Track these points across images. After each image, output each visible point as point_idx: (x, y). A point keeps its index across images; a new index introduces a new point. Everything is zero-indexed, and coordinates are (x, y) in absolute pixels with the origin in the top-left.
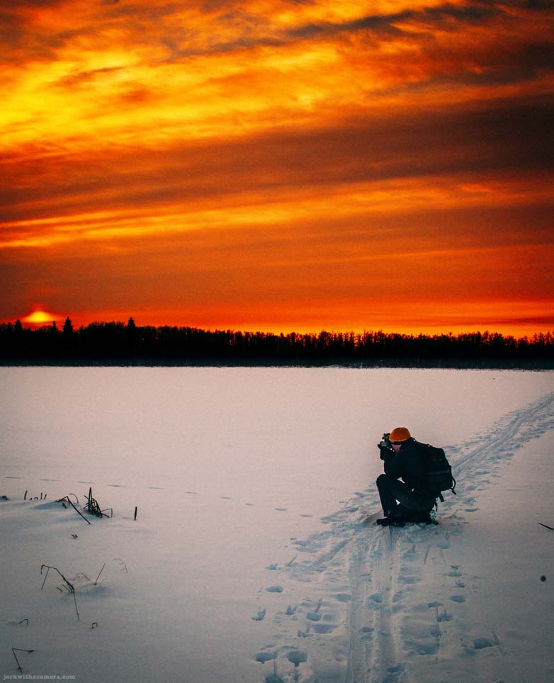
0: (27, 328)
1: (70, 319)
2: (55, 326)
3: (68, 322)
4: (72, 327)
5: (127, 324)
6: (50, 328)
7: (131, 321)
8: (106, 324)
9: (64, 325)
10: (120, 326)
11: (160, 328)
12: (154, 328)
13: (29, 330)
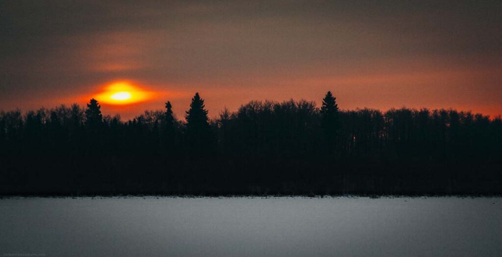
0: (112, 116)
1: (202, 97)
2: (169, 112)
3: (197, 102)
4: (205, 113)
5: (319, 105)
6: (159, 115)
7: (329, 99)
8: (277, 107)
9: (189, 108)
10: (306, 108)
11: (390, 114)
12: (378, 114)
13: (115, 120)
